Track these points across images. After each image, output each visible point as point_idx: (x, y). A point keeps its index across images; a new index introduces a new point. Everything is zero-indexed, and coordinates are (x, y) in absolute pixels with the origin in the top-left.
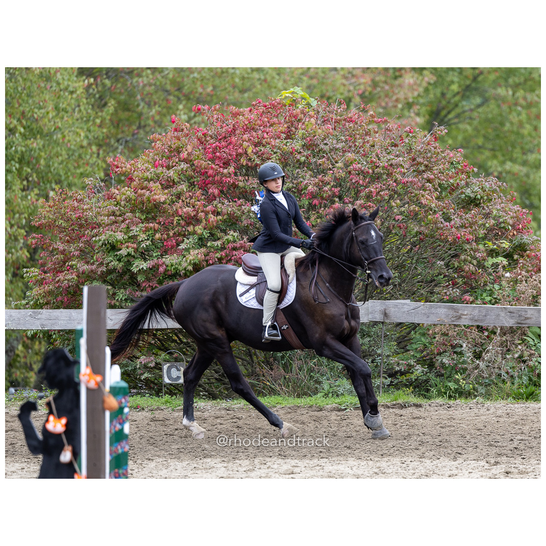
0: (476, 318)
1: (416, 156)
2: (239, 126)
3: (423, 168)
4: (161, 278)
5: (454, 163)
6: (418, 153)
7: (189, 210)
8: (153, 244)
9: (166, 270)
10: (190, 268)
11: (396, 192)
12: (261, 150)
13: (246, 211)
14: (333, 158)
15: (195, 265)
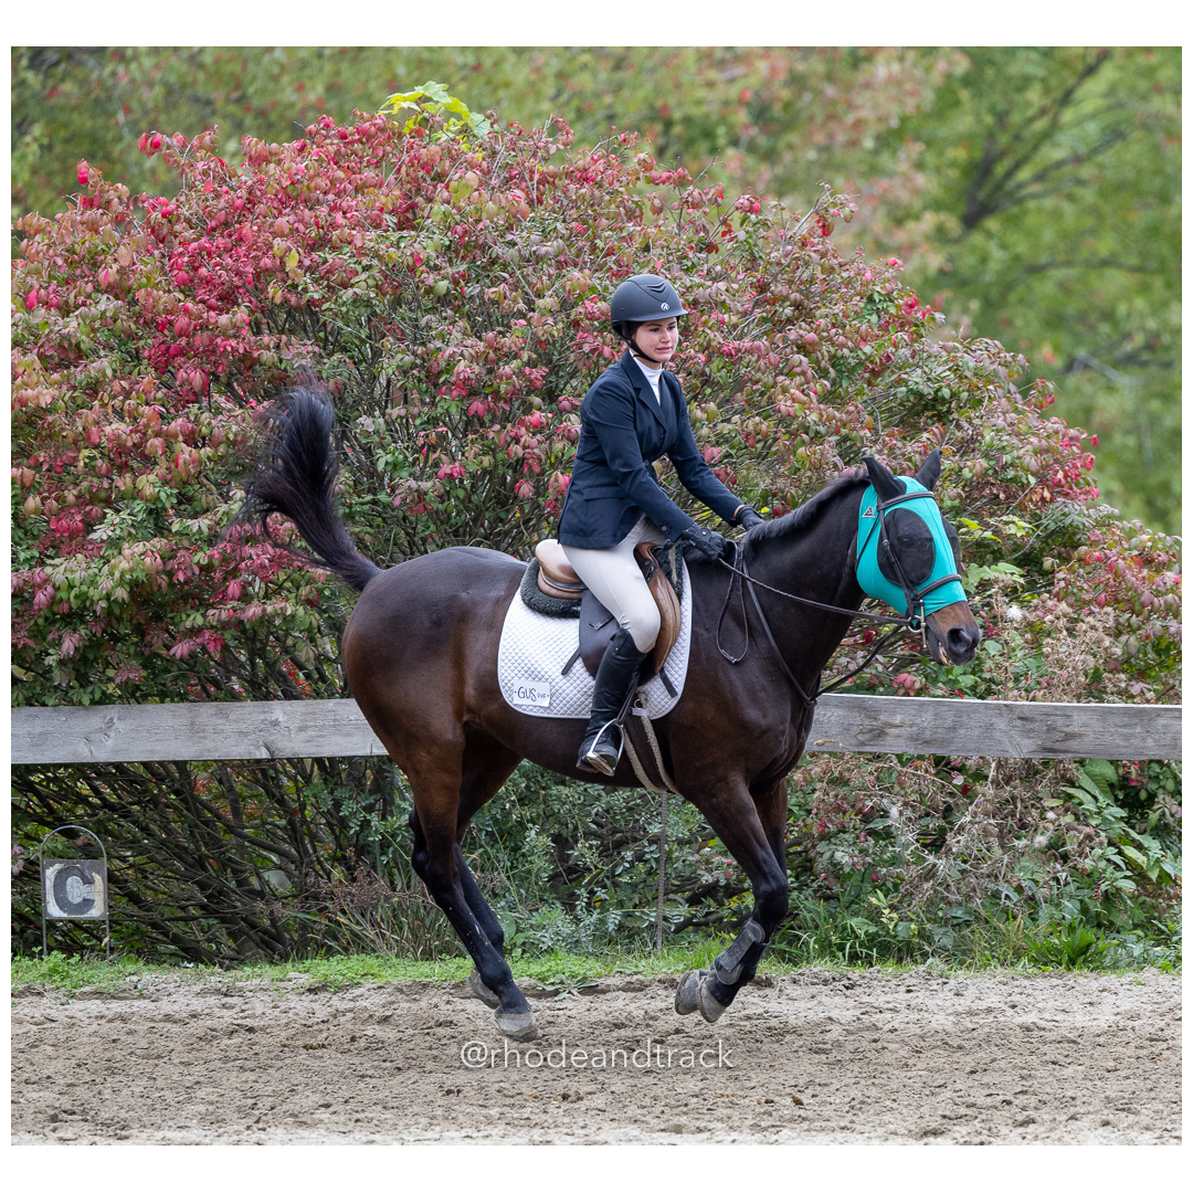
0: (927, 734)
1: (768, 279)
2: (264, 193)
3: (787, 311)
4: (41, 621)
5: (876, 297)
6: (774, 269)
7: (118, 427)
8: (19, 527)
9: (53, 601)
10: (121, 594)
11: (707, 381)
12: (325, 261)
14: (528, 282)
15: (135, 586)
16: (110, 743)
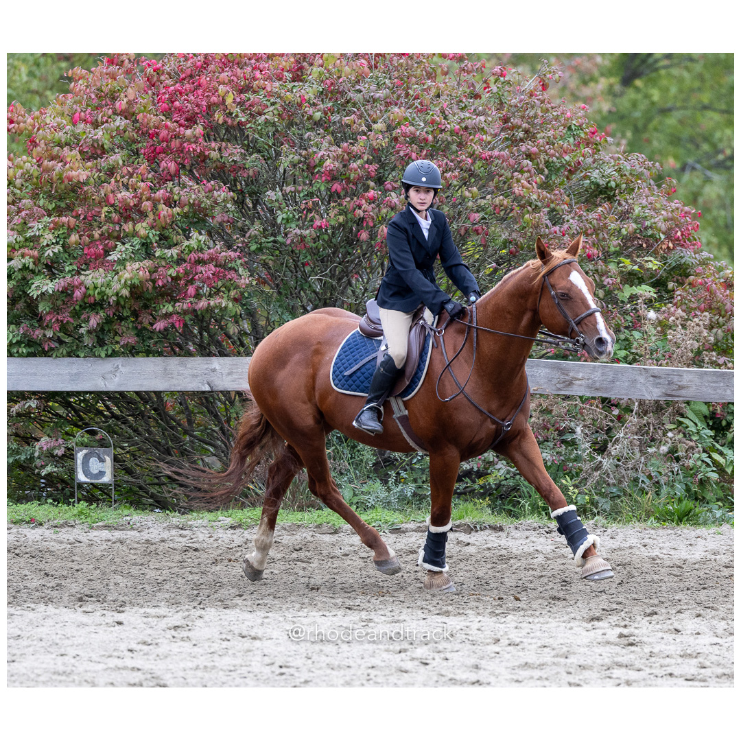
0: (598, 385)
1: (510, 115)
2: (214, 59)
3: (521, 134)
4: (77, 307)
5: (573, 127)
6: (513, 110)
7: (124, 195)
8: (65, 251)
9: (85, 296)
10: (125, 292)
11: (472, 174)
12: (249, 99)
13: (220, 200)
14: (369, 115)
15: (133, 288)
16: (116, 380)
